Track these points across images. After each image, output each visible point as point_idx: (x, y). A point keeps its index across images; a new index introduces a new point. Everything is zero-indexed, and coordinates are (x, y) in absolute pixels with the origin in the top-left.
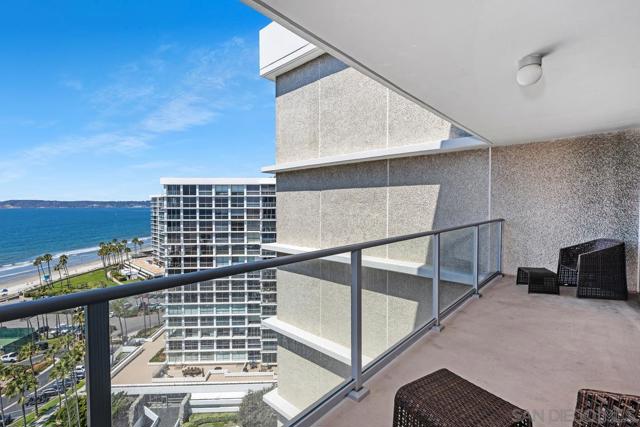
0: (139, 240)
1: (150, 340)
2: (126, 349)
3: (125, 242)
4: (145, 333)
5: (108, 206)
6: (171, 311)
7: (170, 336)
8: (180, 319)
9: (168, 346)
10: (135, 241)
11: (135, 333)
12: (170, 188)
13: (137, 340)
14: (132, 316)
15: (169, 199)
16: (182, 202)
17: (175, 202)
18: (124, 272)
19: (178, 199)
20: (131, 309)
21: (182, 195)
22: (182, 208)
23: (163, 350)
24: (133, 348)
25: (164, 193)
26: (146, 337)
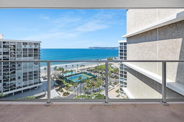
0: (116, 58)
1: (116, 86)
2: (110, 86)
3: (113, 58)
4: (115, 83)
5: (110, 49)
6: (121, 79)
7: (120, 87)
8: (123, 82)
9: (120, 89)
10: (115, 58)
11: (113, 83)
12: (121, 43)
13: (113, 85)
14: (113, 78)
15: (121, 47)
16: (124, 47)
17: (122, 48)
18: (112, 66)
19: (123, 46)
20: (113, 76)
21: (124, 46)
22: (124, 49)
23: (118, 90)
24: (112, 87)
25: (119, 45)
26: (115, 85)
